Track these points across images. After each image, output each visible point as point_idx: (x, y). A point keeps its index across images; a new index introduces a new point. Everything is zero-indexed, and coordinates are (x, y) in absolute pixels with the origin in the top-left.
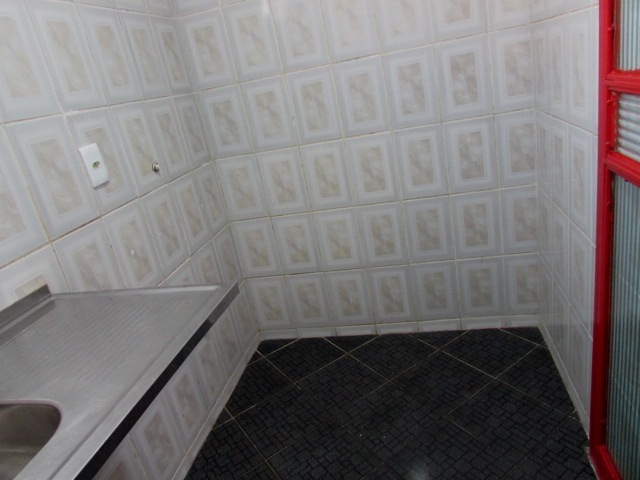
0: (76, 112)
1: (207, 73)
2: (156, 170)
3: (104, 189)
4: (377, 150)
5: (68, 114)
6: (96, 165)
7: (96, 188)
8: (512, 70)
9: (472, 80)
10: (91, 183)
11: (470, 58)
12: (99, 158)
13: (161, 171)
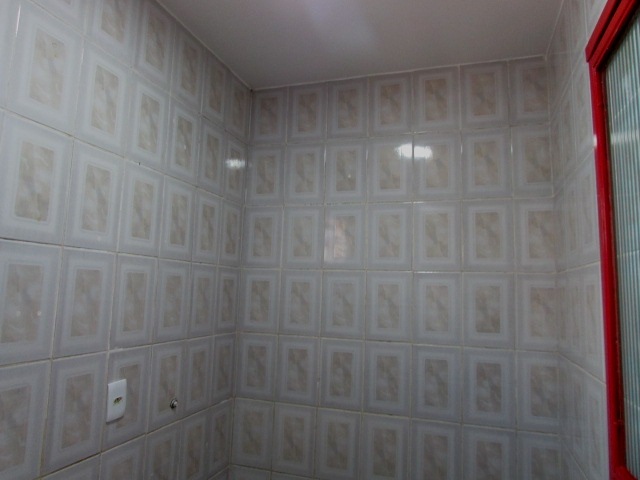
0: (121, 350)
1: (253, 318)
2: (173, 407)
3: (115, 425)
4: (393, 433)
5: (113, 351)
6: (118, 400)
7: (108, 423)
8: (537, 390)
9: (496, 390)
10: (105, 418)
11: (496, 369)
12: (123, 394)
13: (177, 409)
